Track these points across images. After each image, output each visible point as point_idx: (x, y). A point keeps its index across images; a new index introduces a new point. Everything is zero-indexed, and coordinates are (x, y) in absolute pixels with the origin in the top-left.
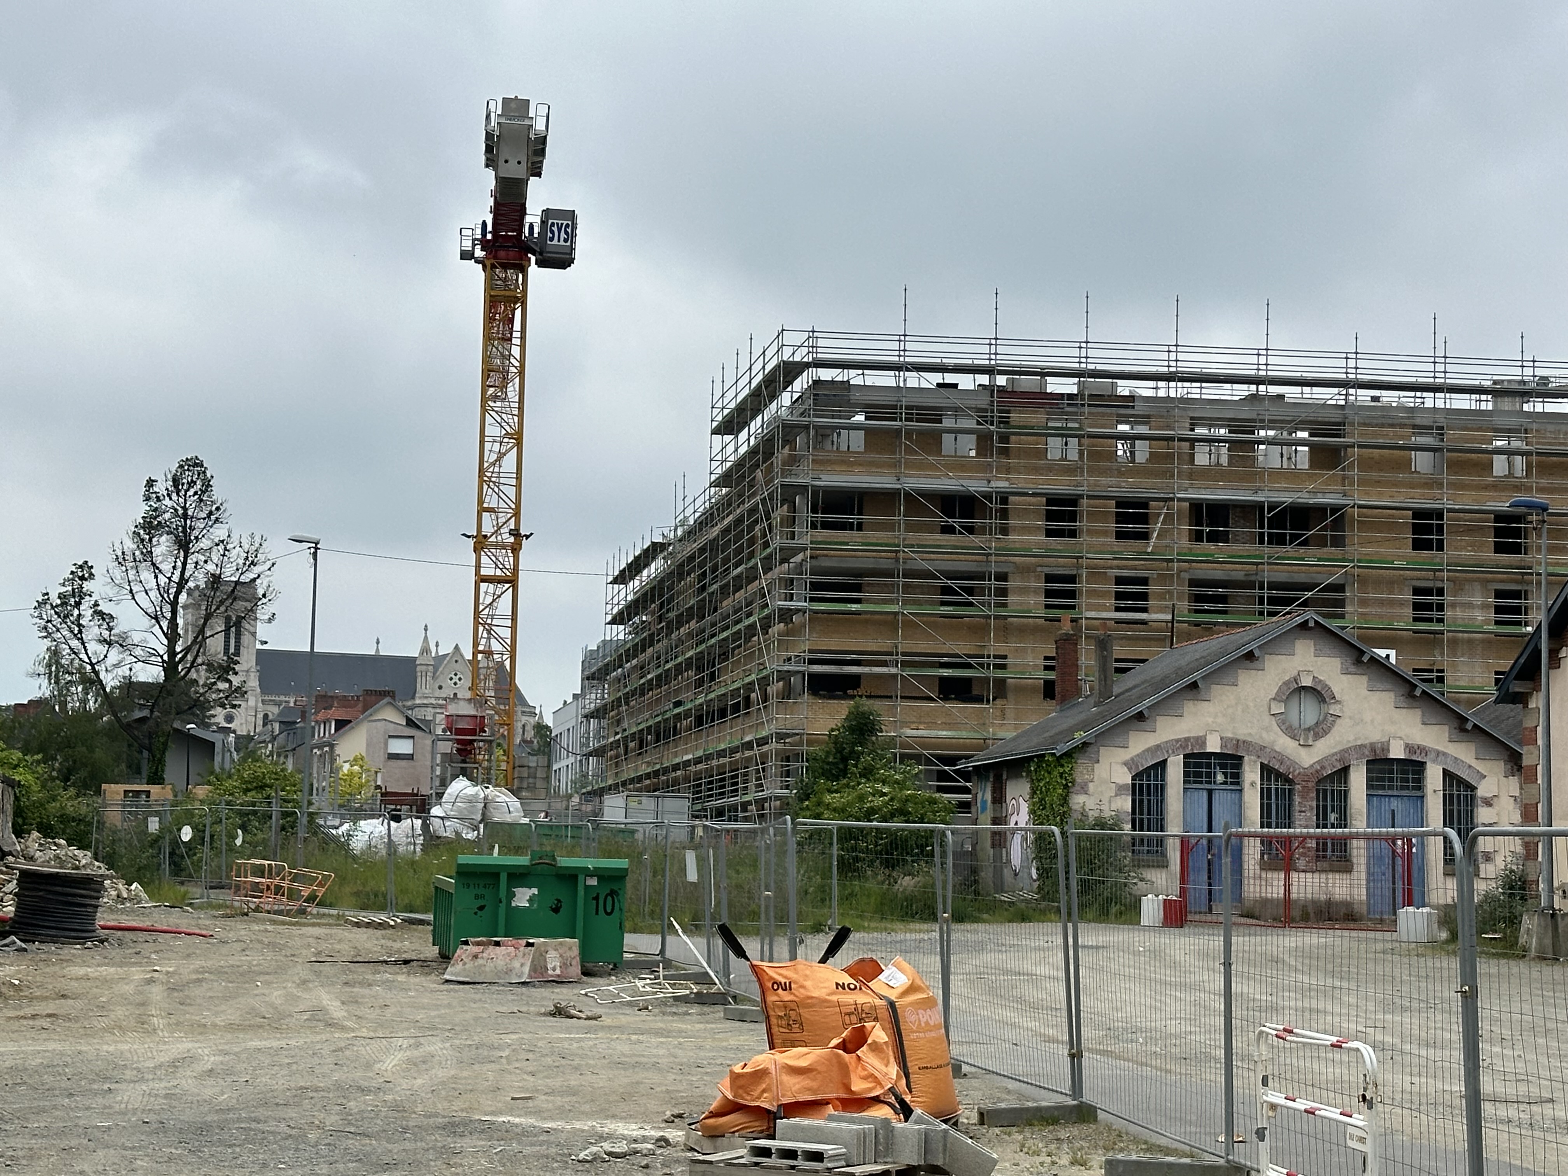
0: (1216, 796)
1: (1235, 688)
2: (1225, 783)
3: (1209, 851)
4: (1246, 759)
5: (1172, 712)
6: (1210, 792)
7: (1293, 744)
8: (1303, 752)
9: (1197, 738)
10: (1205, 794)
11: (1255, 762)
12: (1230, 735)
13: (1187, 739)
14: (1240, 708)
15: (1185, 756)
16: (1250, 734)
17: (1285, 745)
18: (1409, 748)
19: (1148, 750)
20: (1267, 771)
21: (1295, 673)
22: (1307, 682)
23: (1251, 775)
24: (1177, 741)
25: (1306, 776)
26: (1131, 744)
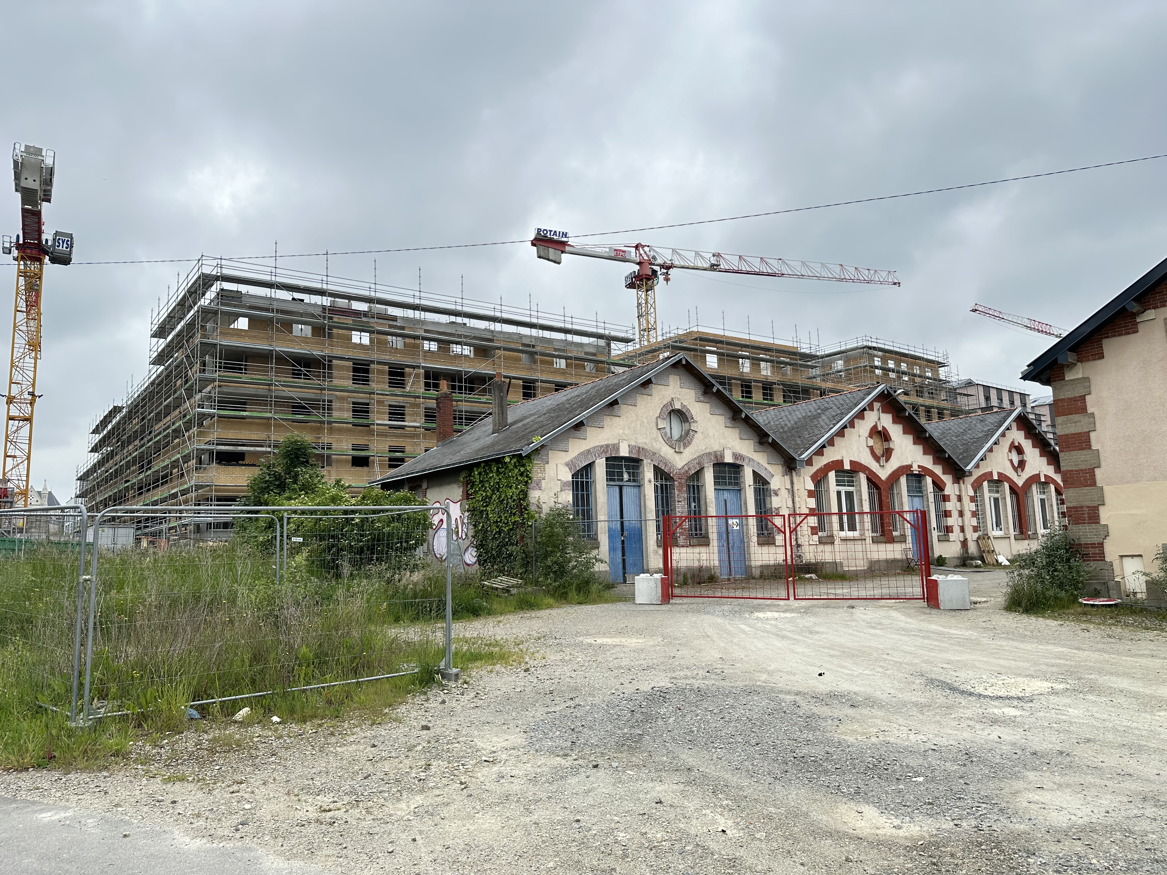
0: (624, 490)
1: (635, 408)
2: (629, 480)
3: (622, 535)
4: (645, 461)
5: (597, 424)
6: (621, 488)
7: (671, 451)
8: (677, 457)
9: (614, 445)
10: (617, 489)
11: (650, 464)
12: (634, 444)
13: (607, 446)
14: (638, 423)
15: (607, 459)
16: (645, 443)
17: (666, 451)
18: (736, 456)
19: (581, 454)
20: (657, 470)
21: (669, 399)
22: (678, 406)
23: (648, 474)
24: (602, 446)
25: (680, 476)
26: (570, 449)
